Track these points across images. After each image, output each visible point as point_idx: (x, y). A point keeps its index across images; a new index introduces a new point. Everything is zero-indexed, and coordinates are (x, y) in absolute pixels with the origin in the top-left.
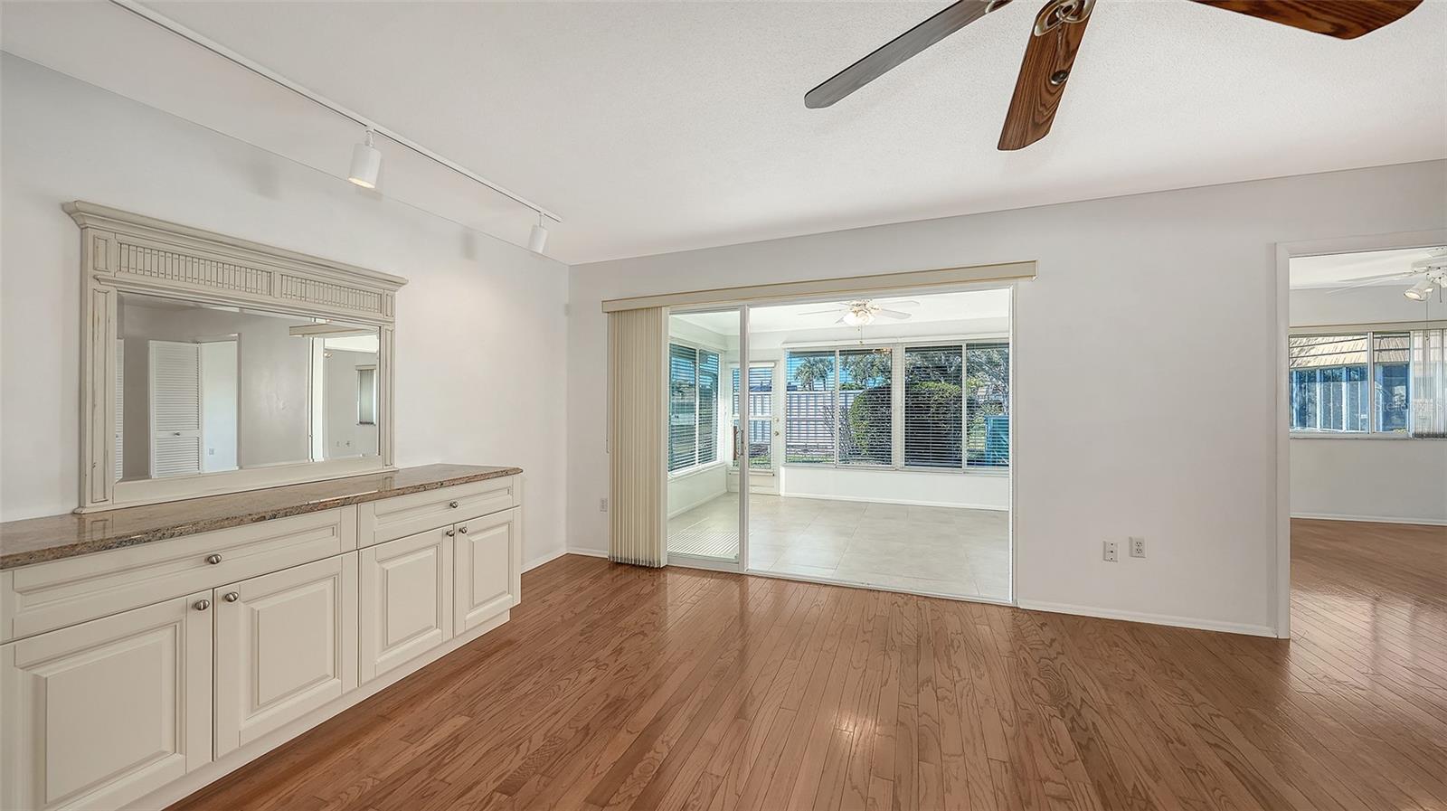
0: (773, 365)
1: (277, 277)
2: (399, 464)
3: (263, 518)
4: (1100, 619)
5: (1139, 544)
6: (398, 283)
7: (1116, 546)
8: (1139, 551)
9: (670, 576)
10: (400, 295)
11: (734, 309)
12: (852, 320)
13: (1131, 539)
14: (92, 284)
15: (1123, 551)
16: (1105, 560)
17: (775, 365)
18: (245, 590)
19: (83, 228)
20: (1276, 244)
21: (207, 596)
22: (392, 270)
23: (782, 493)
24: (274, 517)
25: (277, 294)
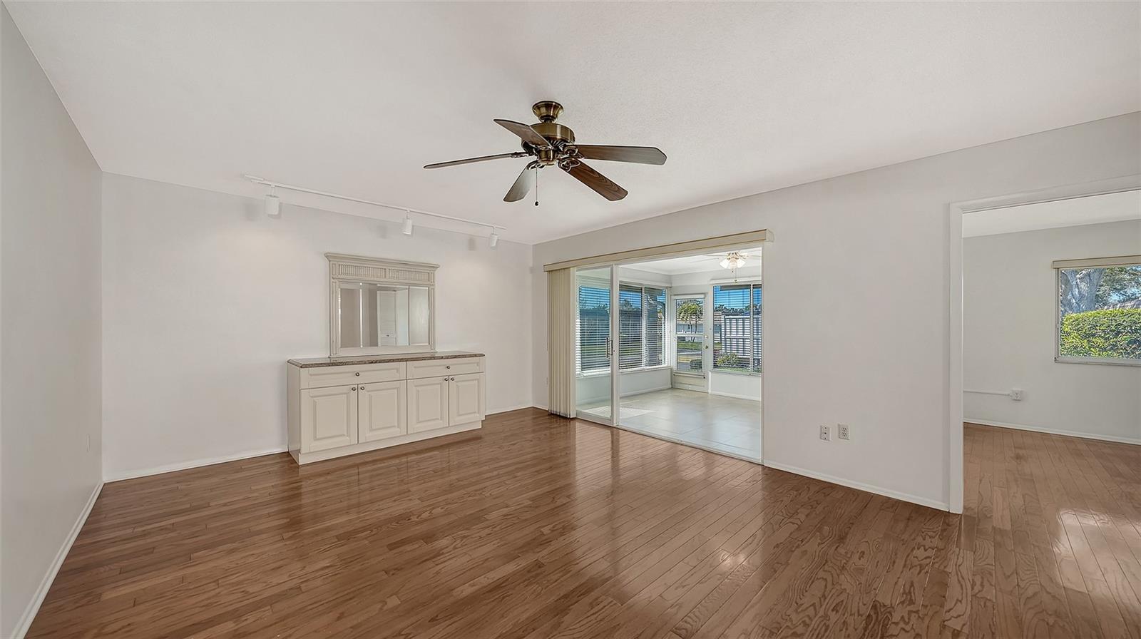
0: (702, 296)
1: (387, 272)
2: (438, 349)
3: (372, 362)
4: (825, 482)
5: (845, 429)
6: (435, 267)
7: (829, 429)
8: (845, 435)
9: (578, 425)
10: (437, 272)
11: (608, 266)
12: (725, 264)
13: (839, 425)
14: (332, 280)
15: (833, 433)
16: (821, 438)
17: (705, 296)
18: (367, 387)
19: (330, 261)
20: (949, 204)
21: (356, 386)
22: (433, 261)
23: (710, 391)
24: (376, 362)
25: (387, 277)
